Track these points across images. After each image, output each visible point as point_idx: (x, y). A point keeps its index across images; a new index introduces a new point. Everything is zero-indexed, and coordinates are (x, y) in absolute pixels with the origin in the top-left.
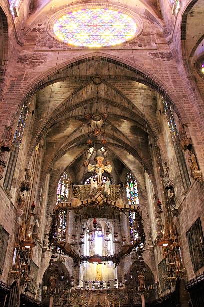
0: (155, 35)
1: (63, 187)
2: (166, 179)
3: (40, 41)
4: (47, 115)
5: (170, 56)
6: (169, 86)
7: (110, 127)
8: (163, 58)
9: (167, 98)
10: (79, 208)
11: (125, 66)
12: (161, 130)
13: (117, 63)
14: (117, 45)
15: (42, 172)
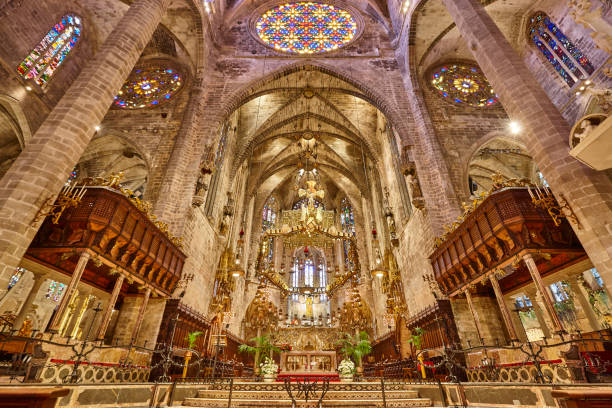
0: (378, 39)
1: (269, 212)
2: (385, 206)
3: (240, 43)
4: (250, 133)
5: (395, 65)
6: (392, 101)
7: (322, 146)
8: (386, 67)
9: (388, 116)
10: (289, 235)
11: (341, 78)
12: (380, 151)
13: (332, 74)
14: (332, 51)
15: (246, 195)
